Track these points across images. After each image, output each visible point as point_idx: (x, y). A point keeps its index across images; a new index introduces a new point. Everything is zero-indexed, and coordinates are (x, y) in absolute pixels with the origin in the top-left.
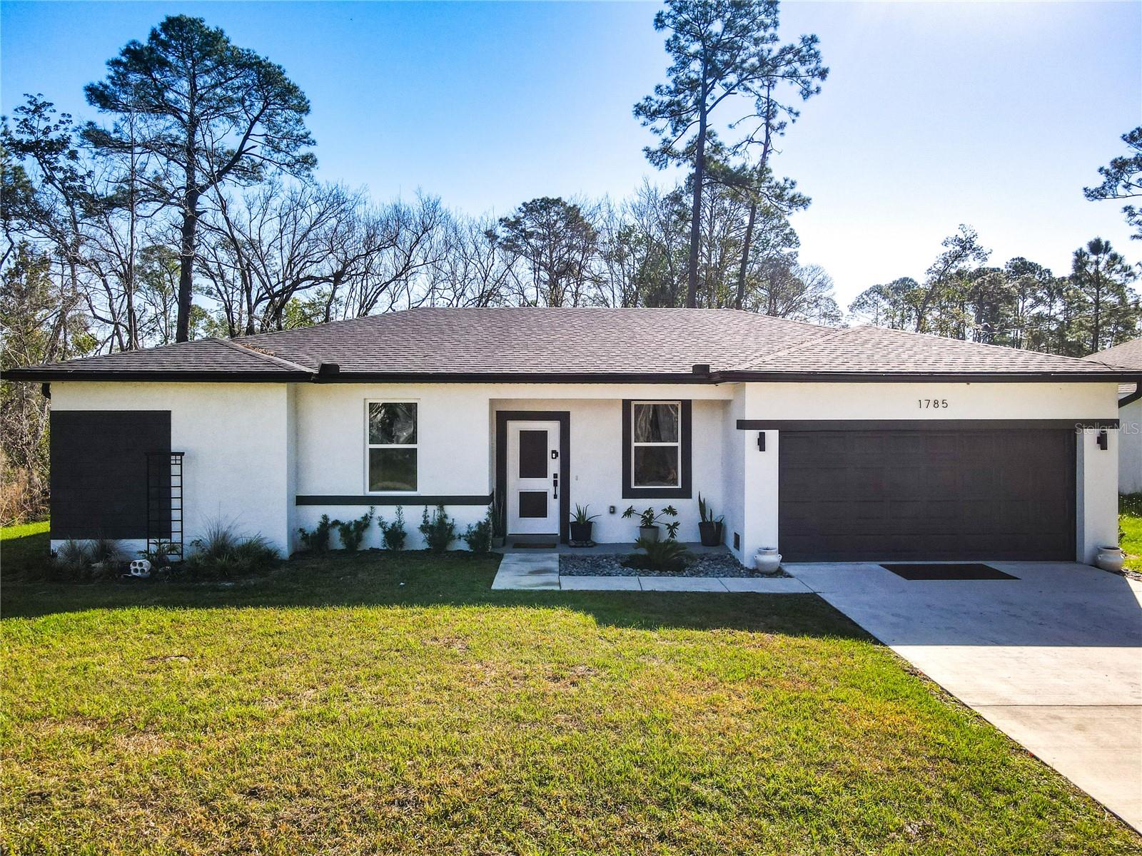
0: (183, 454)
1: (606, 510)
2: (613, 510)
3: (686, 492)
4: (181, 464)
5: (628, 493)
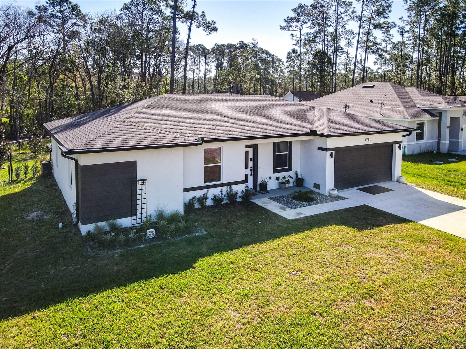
0: (147, 179)
1: (268, 178)
2: (270, 178)
3: (290, 169)
4: (146, 184)
5: (275, 172)
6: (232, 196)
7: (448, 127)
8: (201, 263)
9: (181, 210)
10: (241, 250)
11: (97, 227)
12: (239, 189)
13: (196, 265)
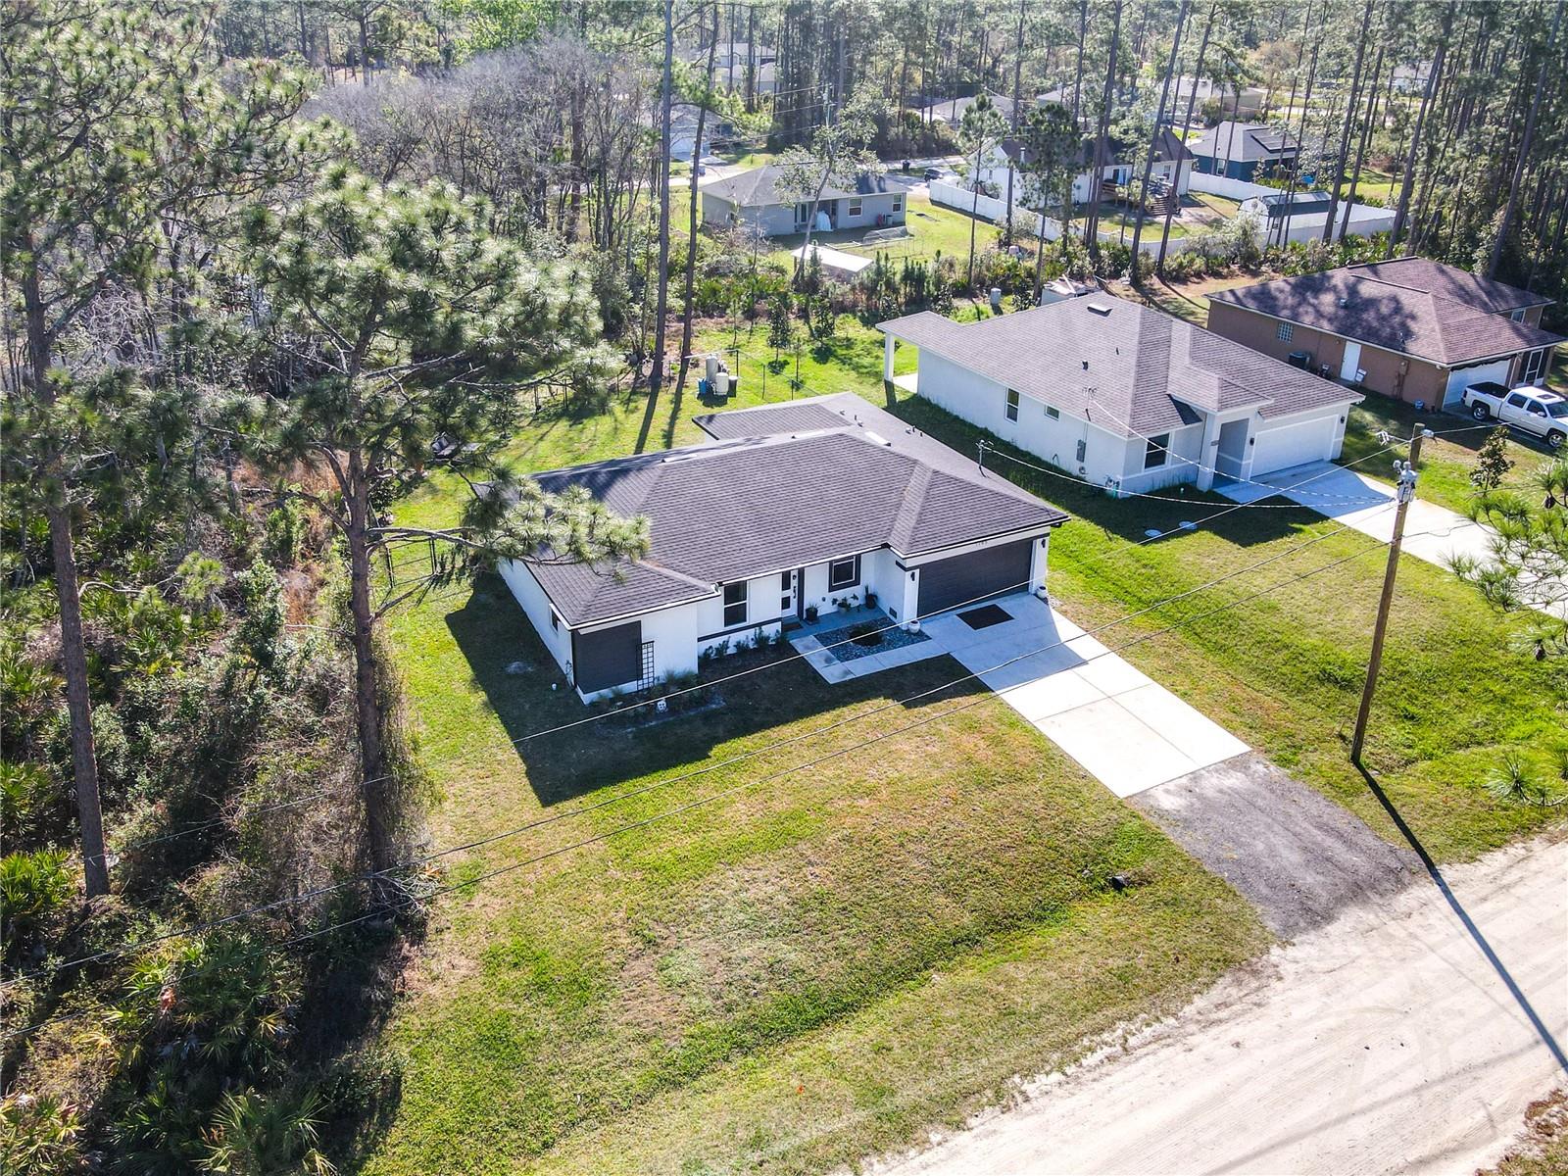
1: (822, 600)
2: (824, 600)
3: (857, 582)
5: (831, 589)
6: (761, 640)
7: (1213, 444)
8: (716, 751)
9: (695, 669)
10: (759, 735)
11: (601, 696)
12: (772, 630)
13: (711, 753)
